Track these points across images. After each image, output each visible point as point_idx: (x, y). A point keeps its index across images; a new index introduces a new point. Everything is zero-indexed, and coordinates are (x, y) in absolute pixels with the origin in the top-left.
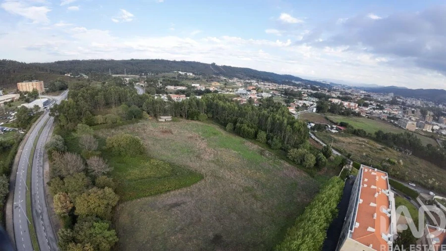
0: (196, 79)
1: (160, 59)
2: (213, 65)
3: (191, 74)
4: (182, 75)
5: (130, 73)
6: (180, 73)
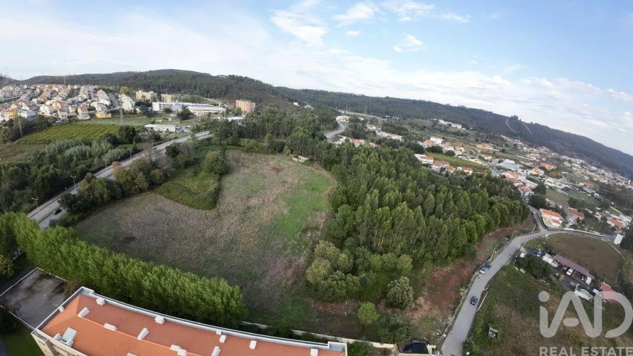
0: (458, 135)
1: (427, 100)
2: (514, 119)
3: (459, 127)
4: (441, 125)
5: (373, 113)
6: (442, 122)
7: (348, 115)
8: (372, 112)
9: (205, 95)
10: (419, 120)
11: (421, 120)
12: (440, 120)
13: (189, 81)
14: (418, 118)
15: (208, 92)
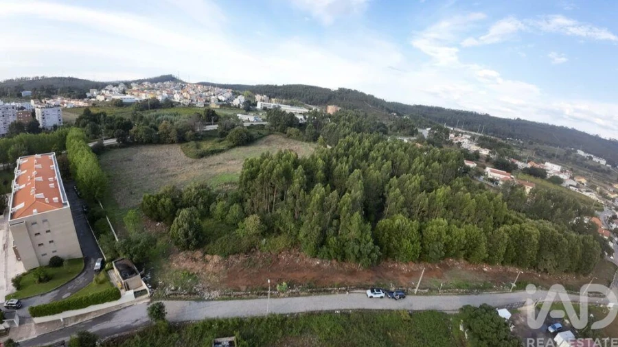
4: (577, 156)
5: (492, 133)
6: (581, 153)
7: (470, 134)
8: (490, 132)
9: (309, 102)
10: (551, 147)
11: (553, 148)
12: (578, 151)
13: (300, 91)
14: (551, 145)
15: (312, 100)
